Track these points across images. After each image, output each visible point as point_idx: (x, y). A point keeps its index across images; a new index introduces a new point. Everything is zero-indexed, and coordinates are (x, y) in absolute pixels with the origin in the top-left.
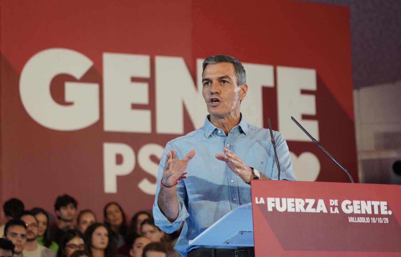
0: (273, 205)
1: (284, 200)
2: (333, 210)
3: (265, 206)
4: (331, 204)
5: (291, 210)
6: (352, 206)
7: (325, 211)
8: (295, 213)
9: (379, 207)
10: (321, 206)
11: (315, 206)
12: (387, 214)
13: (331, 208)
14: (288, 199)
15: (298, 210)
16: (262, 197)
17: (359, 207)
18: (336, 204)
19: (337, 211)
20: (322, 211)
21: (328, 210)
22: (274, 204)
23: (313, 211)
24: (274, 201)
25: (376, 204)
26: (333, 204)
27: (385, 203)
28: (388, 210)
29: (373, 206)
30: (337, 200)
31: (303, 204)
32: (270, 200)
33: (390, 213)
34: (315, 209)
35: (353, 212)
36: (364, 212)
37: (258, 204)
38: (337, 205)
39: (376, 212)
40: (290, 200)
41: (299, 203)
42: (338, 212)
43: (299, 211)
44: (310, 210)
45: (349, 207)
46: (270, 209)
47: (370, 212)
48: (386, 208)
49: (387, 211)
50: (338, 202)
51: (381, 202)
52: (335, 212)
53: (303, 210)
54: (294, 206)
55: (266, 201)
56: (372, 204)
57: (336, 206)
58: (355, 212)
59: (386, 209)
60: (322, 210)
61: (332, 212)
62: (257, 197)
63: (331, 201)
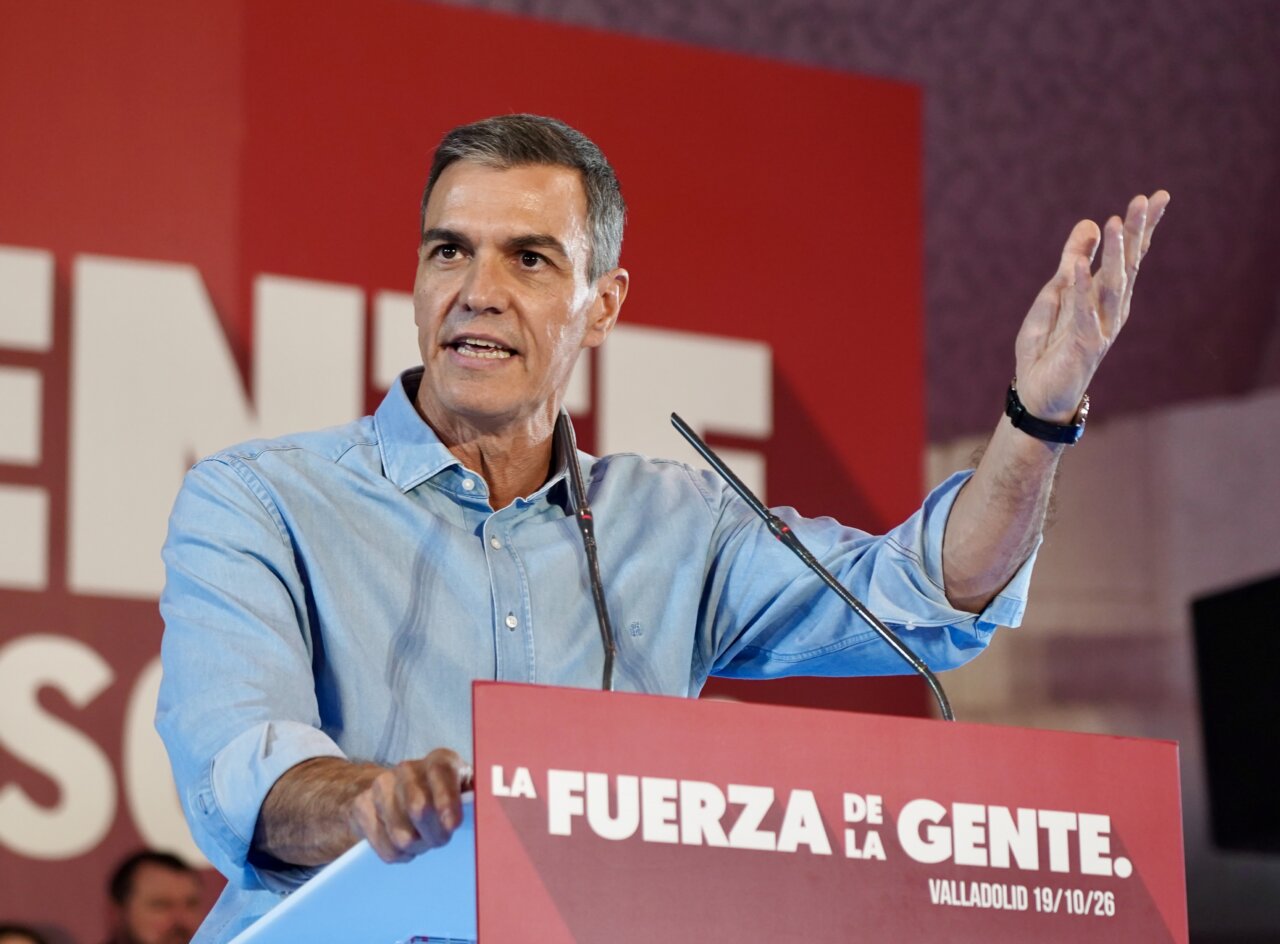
0: (576, 806)
1: (627, 784)
2: (860, 844)
3: (535, 809)
4: (850, 816)
5: (658, 832)
6: (946, 830)
7: (821, 846)
8: (679, 849)
9: (1073, 837)
10: (803, 824)
11: (773, 821)
12: (1108, 872)
13: (850, 836)
14: (646, 781)
15: (691, 838)
16: (523, 765)
17: (979, 835)
18: (875, 818)
19: (874, 847)
20: (803, 848)
21: (836, 841)
22: (579, 801)
23: (765, 841)
24: (579, 787)
25: (1059, 823)
26: (856, 818)
27: (1103, 823)
28: (1113, 855)
29: (1043, 835)
30: (878, 799)
31: (718, 808)
32: (561, 782)
33: (1124, 867)
34: (771, 835)
35: (952, 859)
36: (1000, 861)
37: (504, 801)
38: (879, 820)
39: (1059, 863)
40: (658, 788)
41: (699, 804)
42: (881, 855)
43: (698, 841)
44: (747, 835)
45: (932, 831)
46: (559, 824)
47: (1029, 861)
48: (1104, 845)
49: (1108, 861)
50: (883, 806)
51: (1084, 818)
52: (867, 854)
53: (717, 838)
54: (672, 816)
55: (540, 784)
56: (1042, 825)
57: (874, 827)
58: (959, 860)
59: (1106, 849)
60: (804, 840)
61: (852, 851)
62: (497, 763)
63: (849, 799)
